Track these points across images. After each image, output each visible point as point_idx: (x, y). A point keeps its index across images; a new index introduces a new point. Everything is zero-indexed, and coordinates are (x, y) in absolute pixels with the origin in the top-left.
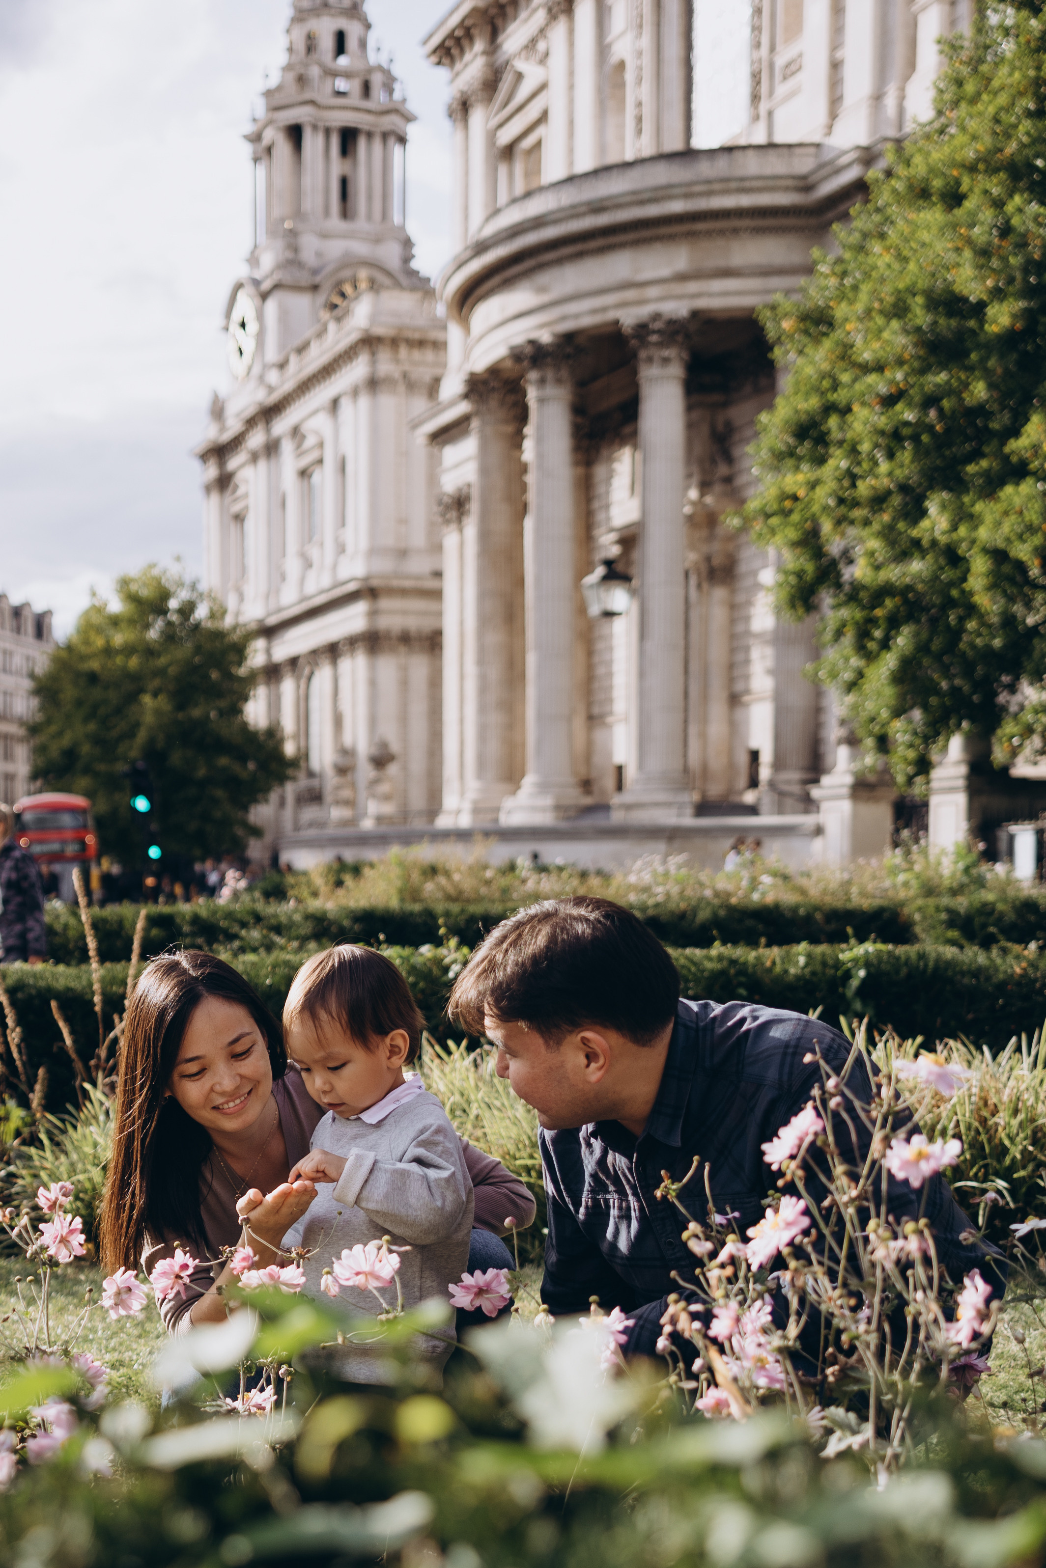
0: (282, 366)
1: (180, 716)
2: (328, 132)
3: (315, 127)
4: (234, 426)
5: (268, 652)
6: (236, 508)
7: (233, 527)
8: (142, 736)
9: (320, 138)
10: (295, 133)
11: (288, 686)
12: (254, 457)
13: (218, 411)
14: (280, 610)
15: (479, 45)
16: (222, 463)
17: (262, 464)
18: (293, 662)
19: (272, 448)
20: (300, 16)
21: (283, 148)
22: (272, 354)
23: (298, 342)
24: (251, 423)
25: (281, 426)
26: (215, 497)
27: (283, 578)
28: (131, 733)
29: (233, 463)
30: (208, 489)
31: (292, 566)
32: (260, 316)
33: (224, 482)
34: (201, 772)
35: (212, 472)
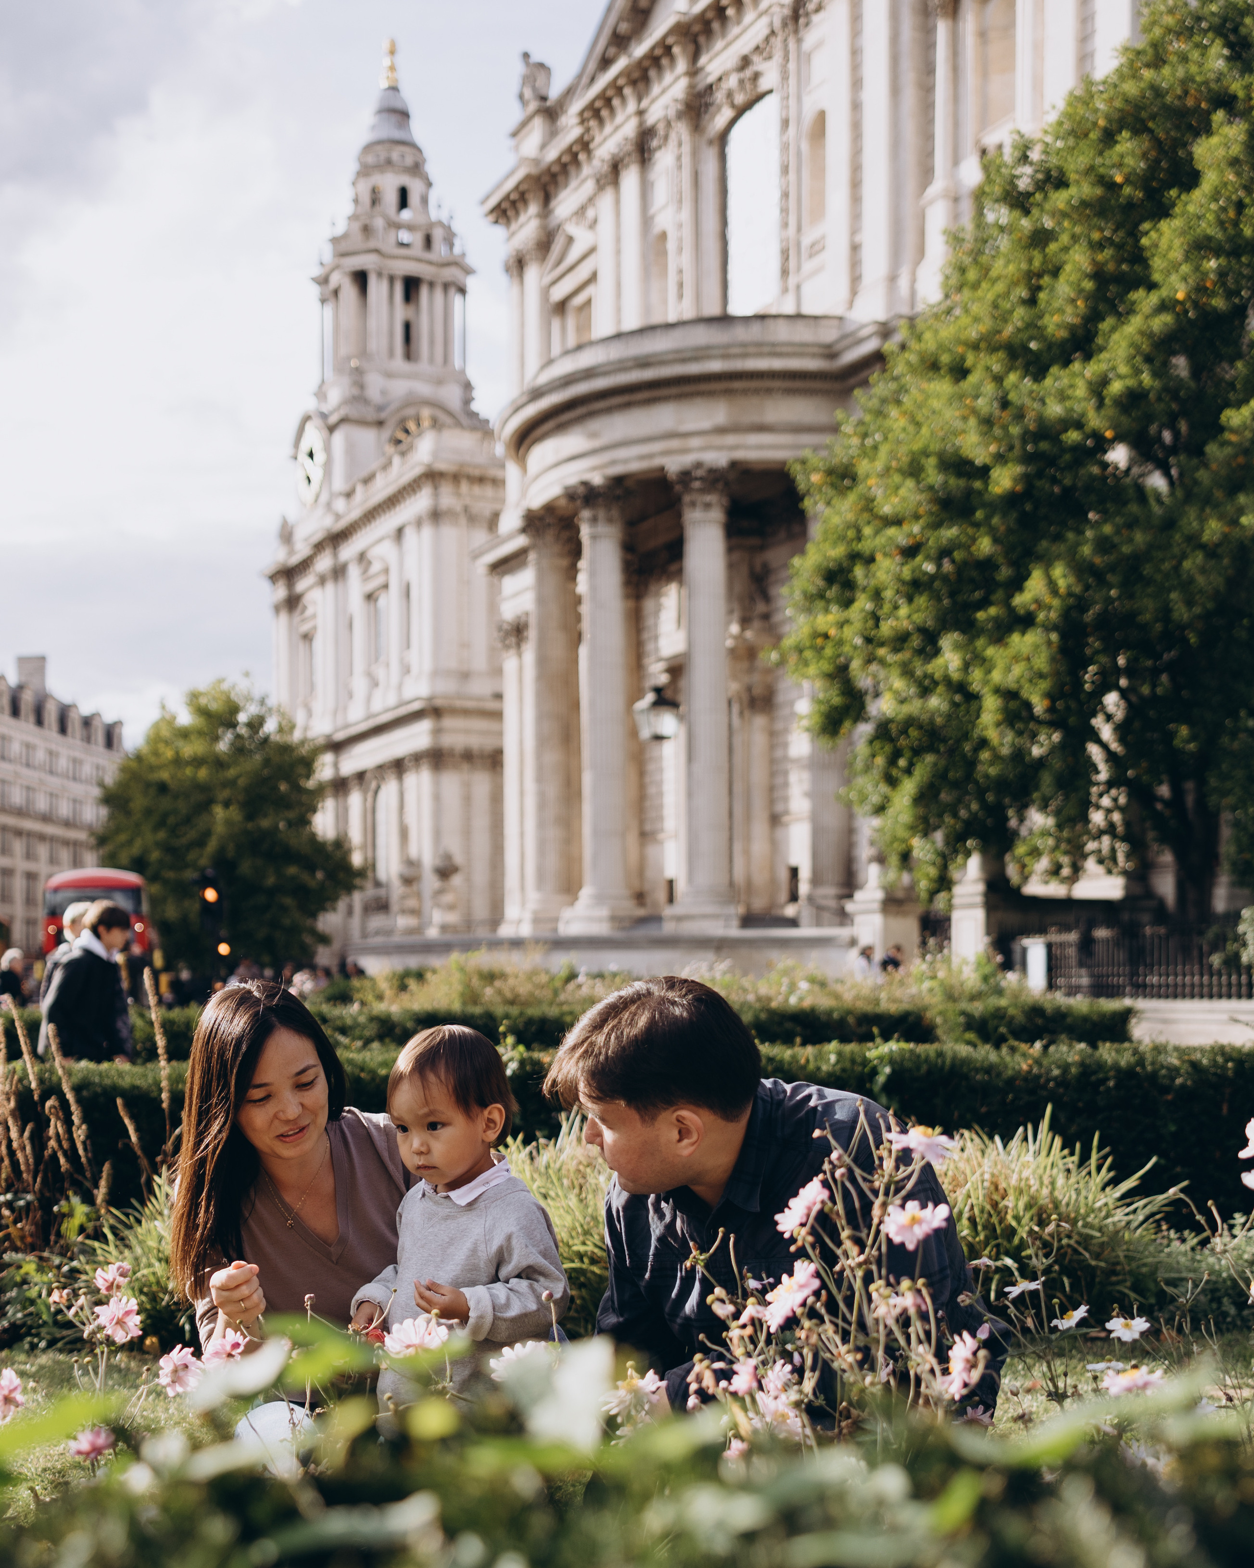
0: (349, 495)
1: (250, 826)
2: (392, 279)
3: (380, 275)
4: (302, 550)
5: (336, 765)
6: (305, 628)
7: (302, 646)
8: (212, 845)
9: (385, 285)
10: (361, 278)
11: (355, 799)
12: (322, 580)
13: (286, 536)
14: (347, 726)
15: (533, 208)
16: (290, 585)
17: (330, 586)
18: (361, 776)
19: (339, 572)
20: (365, 171)
21: (349, 291)
22: (339, 484)
23: (364, 473)
24: (319, 547)
25: (348, 551)
26: (284, 616)
27: (351, 695)
28: (201, 842)
29: (302, 584)
30: (277, 609)
31: (359, 684)
32: (327, 448)
33: (292, 603)
34: (271, 880)
35: (281, 592)
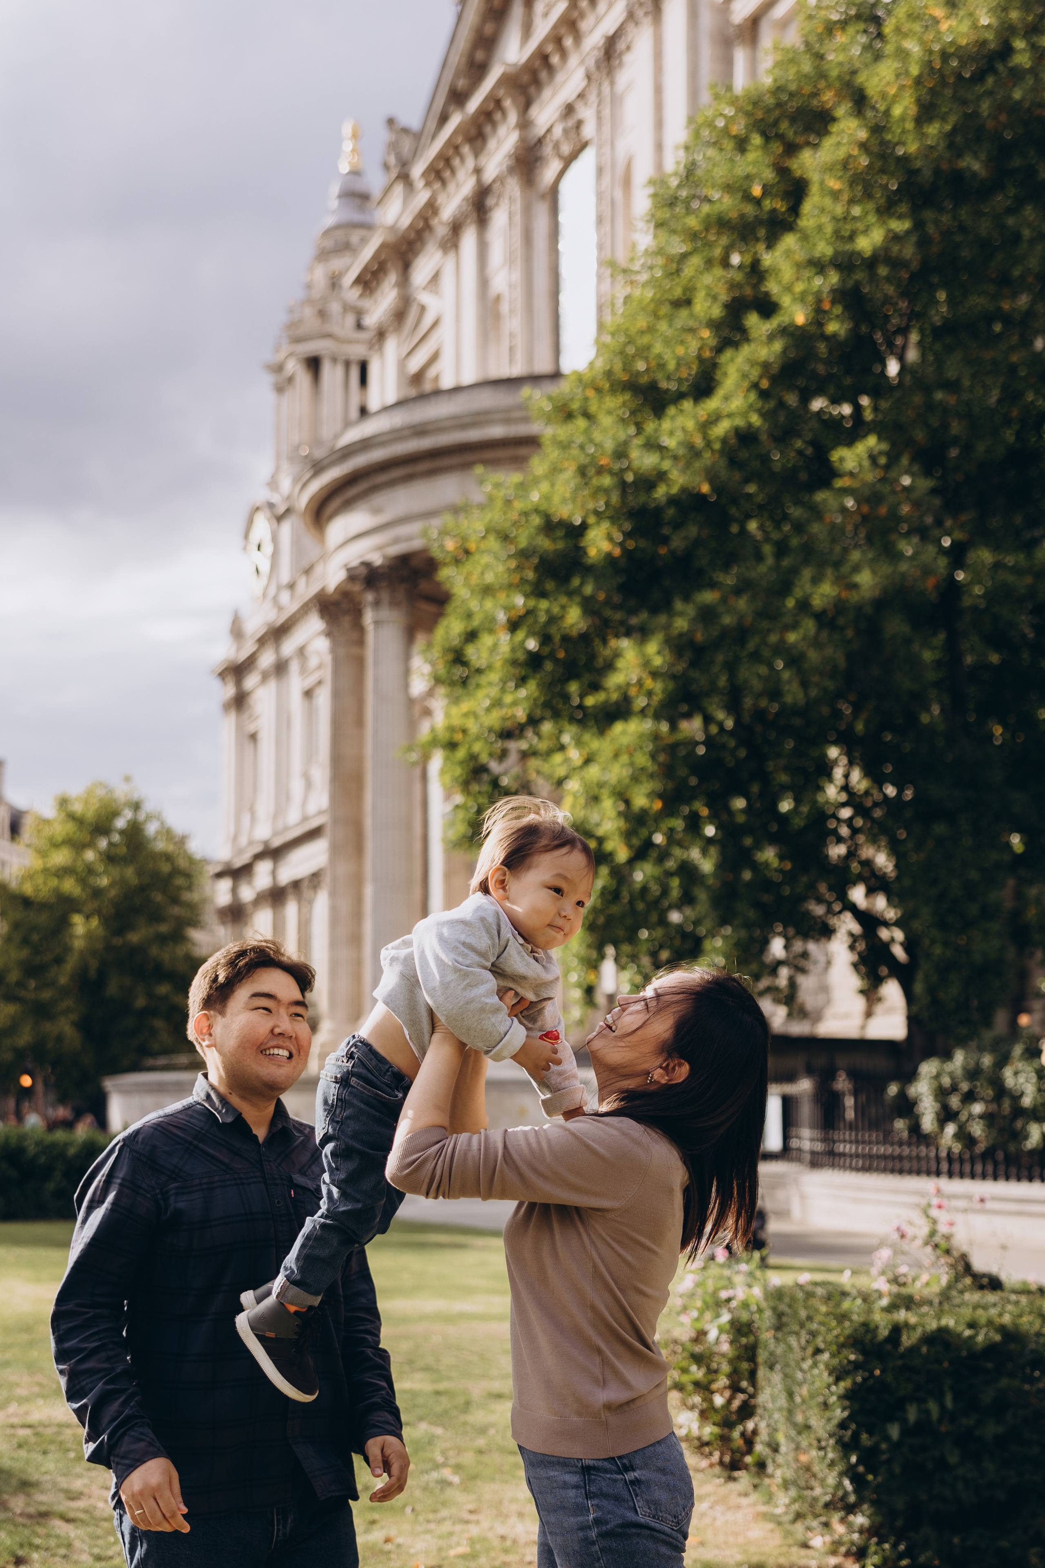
0: (291, 586)
1: (118, 941)
2: (347, 364)
3: (334, 360)
4: (249, 648)
5: (274, 873)
6: (251, 728)
7: (248, 747)
8: (71, 964)
9: (339, 370)
10: (314, 364)
11: (291, 909)
12: (265, 677)
13: (237, 632)
14: (286, 829)
15: (392, 278)
16: (239, 682)
17: (272, 684)
18: (296, 885)
19: (280, 668)
20: (323, 255)
21: (303, 378)
22: (285, 576)
23: (305, 564)
24: (262, 641)
25: (289, 647)
26: (233, 716)
27: (288, 798)
28: (59, 961)
29: (251, 681)
30: (227, 707)
31: (297, 786)
32: (275, 539)
33: (240, 701)
34: (140, 1002)
35: (230, 691)
